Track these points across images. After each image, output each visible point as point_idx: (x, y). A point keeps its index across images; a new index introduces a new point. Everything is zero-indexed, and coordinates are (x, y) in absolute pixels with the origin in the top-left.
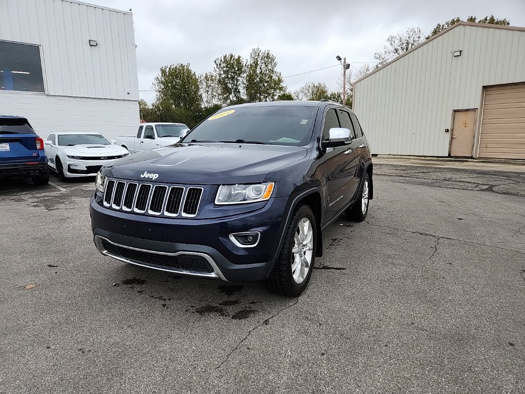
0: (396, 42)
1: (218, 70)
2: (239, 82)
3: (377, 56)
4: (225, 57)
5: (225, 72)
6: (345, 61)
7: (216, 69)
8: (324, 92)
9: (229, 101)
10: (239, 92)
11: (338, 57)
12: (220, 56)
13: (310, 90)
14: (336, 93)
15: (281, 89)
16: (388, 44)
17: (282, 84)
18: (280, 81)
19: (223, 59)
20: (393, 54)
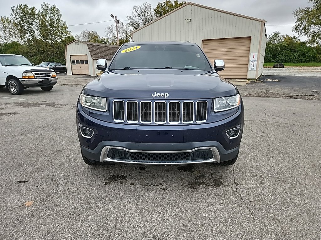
0: (138, 10)
1: (14, 15)
2: (34, 26)
3: (128, 17)
4: (20, 6)
5: (21, 17)
6: (116, 18)
7: (12, 14)
8: (97, 37)
9: (26, 39)
10: (34, 33)
11: (112, 15)
12: (16, 5)
13: (87, 35)
14: (105, 39)
15: (67, 33)
16: (134, 11)
17: (67, 30)
18: (65, 27)
19: (18, 7)
20: (138, 17)
